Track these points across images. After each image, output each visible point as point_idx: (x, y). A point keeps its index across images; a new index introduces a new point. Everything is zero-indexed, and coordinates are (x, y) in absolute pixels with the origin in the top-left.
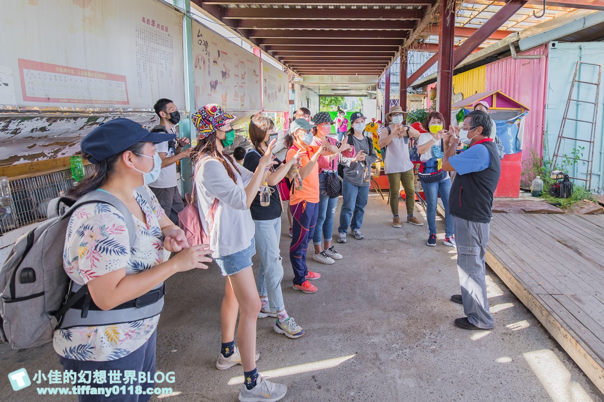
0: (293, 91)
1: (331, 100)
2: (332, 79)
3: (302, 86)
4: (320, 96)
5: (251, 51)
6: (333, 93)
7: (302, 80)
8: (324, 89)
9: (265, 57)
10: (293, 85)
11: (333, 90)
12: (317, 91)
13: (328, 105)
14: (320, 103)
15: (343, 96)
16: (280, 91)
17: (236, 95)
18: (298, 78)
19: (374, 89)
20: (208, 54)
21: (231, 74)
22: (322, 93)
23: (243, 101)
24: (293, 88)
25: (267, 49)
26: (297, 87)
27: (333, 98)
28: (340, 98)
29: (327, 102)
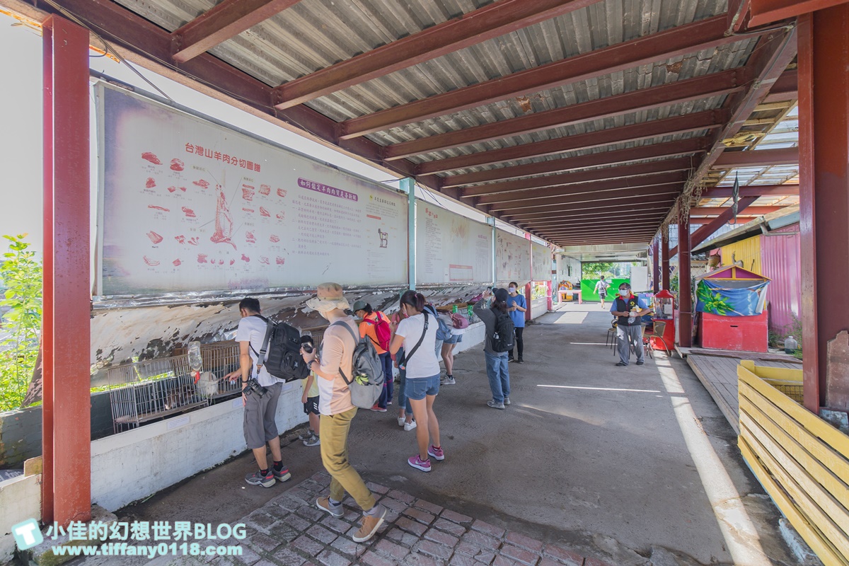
0: (555, 261)
1: (596, 267)
2: (595, 249)
3: (563, 256)
4: (582, 263)
5: (524, 236)
6: (598, 259)
7: (563, 250)
8: (586, 257)
9: (534, 238)
10: (554, 255)
11: (596, 257)
12: (579, 259)
13: (591, 271)
14: (582, 270)
15: (610, 262)
16: (544, 263)
17: (516, 271)
18: (558, 249)
19: (644, 255)
20: (502, 246)
21: (513, 256)
22: (584, 259)
23: (519, 274)
24: (554, 258)
25: (534, 233)
26: (558, 257)
27: (598, 264)
28: (606, 264)
29: (591, 269)
